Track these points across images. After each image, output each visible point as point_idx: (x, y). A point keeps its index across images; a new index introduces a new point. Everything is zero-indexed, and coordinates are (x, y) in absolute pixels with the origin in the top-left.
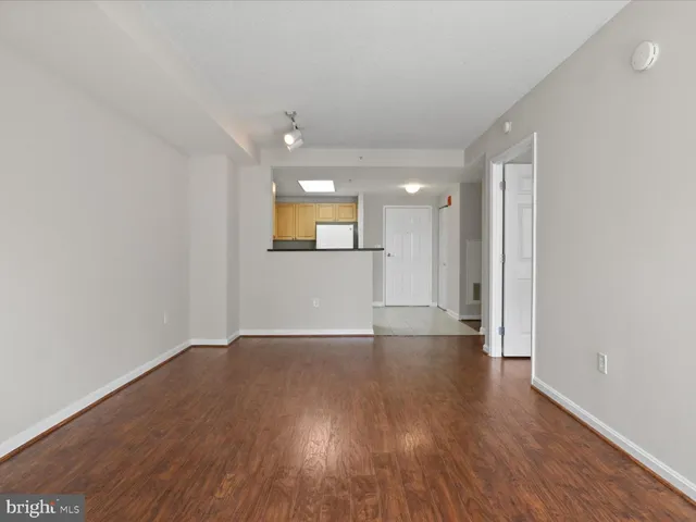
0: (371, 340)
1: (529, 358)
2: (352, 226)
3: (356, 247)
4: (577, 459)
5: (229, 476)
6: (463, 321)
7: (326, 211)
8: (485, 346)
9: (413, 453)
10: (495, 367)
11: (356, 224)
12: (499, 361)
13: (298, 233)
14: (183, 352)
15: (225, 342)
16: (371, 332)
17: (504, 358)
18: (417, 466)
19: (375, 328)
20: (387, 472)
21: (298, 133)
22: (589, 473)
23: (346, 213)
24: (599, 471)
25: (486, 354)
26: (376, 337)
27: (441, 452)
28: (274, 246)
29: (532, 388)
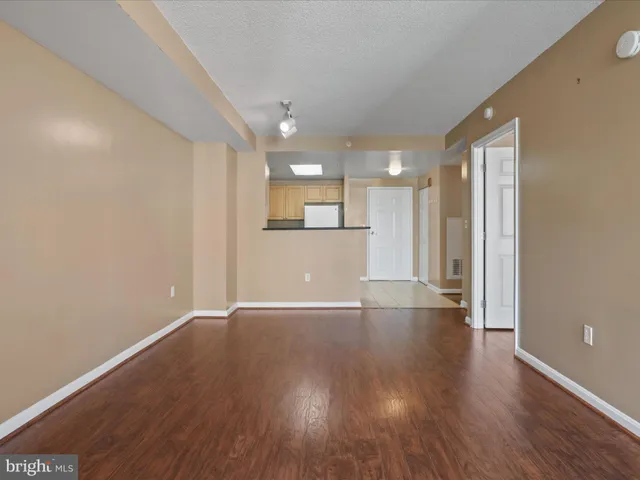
0: (359, 312)
1: (512, 330)
2: (337, 207)
3: (342, 227)
4: (567, 427)
5: (240, 438)
6: (444, 294)
7: (314, 193)
8: (467, 318)
9: (409, 419)
10: (478, 337)
11: (342, 205)
12: (481, 332)
13: (288, 213)
14: (187, 323)
15: (225, 314)
16: (358, 304)
17: (486, 330)
18: (414, 431)
19: (362, 301)
20: (387, 436)
21: (293, 121)
22: (579, 440)
23: (332, 194)
24: (588, 438)
25: (468, 326)
26: (363, 309)
27: (435, 417)
28: (268, 225)
29: (516, 357)
